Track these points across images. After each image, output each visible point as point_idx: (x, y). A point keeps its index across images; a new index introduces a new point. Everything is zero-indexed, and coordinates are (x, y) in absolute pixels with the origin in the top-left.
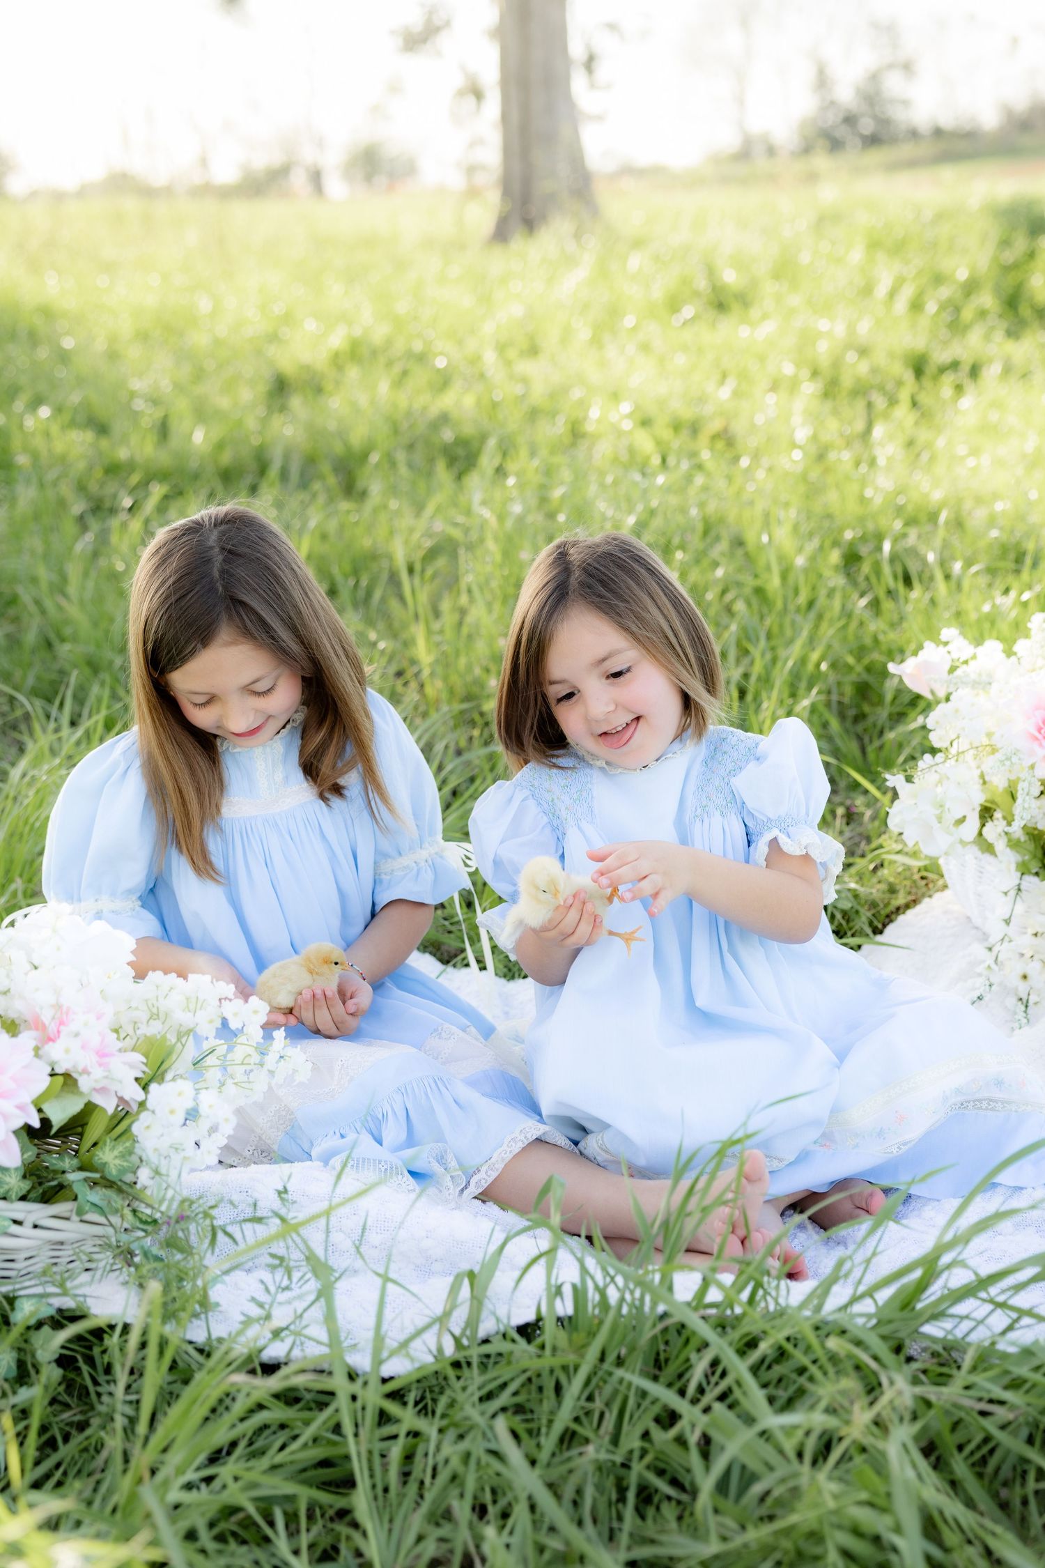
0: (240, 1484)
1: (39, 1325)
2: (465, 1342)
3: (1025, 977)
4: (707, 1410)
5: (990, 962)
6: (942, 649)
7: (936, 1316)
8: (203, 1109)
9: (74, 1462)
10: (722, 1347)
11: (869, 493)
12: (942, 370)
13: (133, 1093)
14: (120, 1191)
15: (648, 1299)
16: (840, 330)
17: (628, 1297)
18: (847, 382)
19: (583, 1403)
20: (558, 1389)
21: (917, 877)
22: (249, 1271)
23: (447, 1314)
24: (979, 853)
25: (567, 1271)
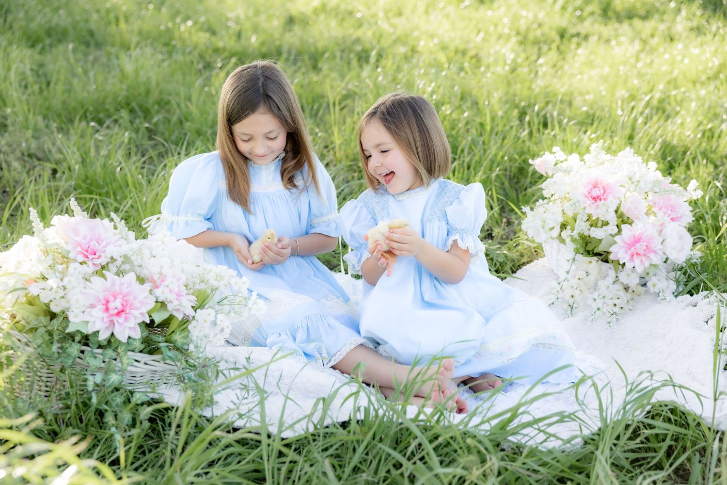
0: (218, 476)
1: (142, 404)
2: (319, 427)
3: (572, 296)
4: (415, 463)
5: (559, 289)
6: (552, 155)
7: (514, 434)
8: (218, 322)
9: (152, 461)
10: (423, 439)
11: (533, 86)
12: (573, 36)
13: (190, 312)
14: (181, 352)
15: (395, 416)
16: (531, 16)
17: (387, 414)
18: (531, 37)
19: (364, 456)
20: (354, 450)
21: (533, 251)
22: (234, 389)
23: (312, 414)
24: (559, 243)
25: (363, 401)
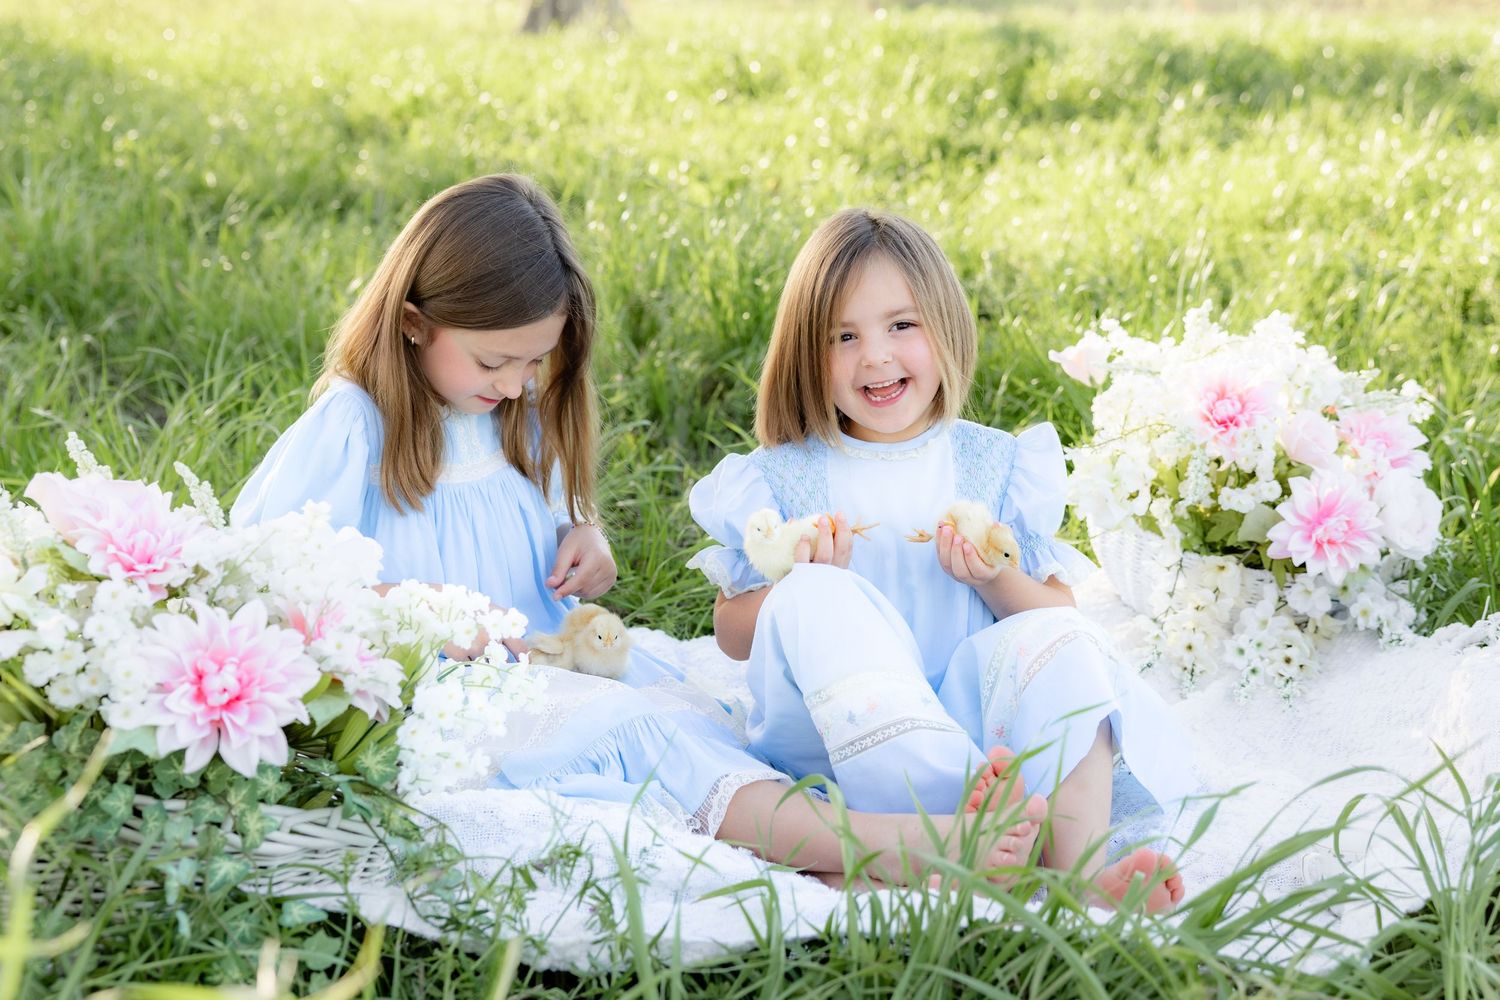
3: (1190, 647)
5: (1158, 632)
6: (1101, 340)
14: (382, 796)
24: (1143, 531)
